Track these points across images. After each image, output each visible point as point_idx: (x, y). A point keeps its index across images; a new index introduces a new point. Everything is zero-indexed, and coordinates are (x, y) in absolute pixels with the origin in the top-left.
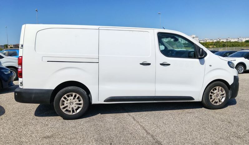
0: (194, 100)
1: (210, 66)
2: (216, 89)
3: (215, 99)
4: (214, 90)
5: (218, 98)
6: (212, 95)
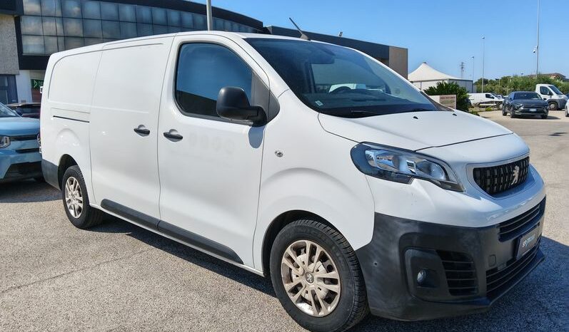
0: (242, 263)
1: (280, 154)
3: (302, 288)
5: (312, 286)
6: (291, 267)
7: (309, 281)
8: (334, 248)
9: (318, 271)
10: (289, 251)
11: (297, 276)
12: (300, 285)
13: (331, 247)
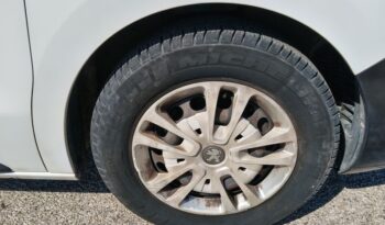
0: (9, 170)
2: (198, 102)
3: (196, 178)
4: (186, 106)
5: (221, 169)
6: (160, 145)
7: (213, 162)
8: (292, 81)
9: (240, 137)
10: (152, 115)
11: (179, 160)
12: (189, 174)
13: (284, 82)
